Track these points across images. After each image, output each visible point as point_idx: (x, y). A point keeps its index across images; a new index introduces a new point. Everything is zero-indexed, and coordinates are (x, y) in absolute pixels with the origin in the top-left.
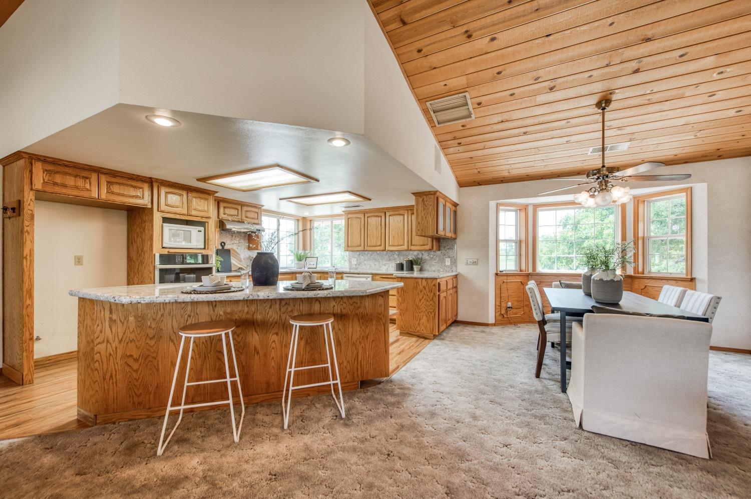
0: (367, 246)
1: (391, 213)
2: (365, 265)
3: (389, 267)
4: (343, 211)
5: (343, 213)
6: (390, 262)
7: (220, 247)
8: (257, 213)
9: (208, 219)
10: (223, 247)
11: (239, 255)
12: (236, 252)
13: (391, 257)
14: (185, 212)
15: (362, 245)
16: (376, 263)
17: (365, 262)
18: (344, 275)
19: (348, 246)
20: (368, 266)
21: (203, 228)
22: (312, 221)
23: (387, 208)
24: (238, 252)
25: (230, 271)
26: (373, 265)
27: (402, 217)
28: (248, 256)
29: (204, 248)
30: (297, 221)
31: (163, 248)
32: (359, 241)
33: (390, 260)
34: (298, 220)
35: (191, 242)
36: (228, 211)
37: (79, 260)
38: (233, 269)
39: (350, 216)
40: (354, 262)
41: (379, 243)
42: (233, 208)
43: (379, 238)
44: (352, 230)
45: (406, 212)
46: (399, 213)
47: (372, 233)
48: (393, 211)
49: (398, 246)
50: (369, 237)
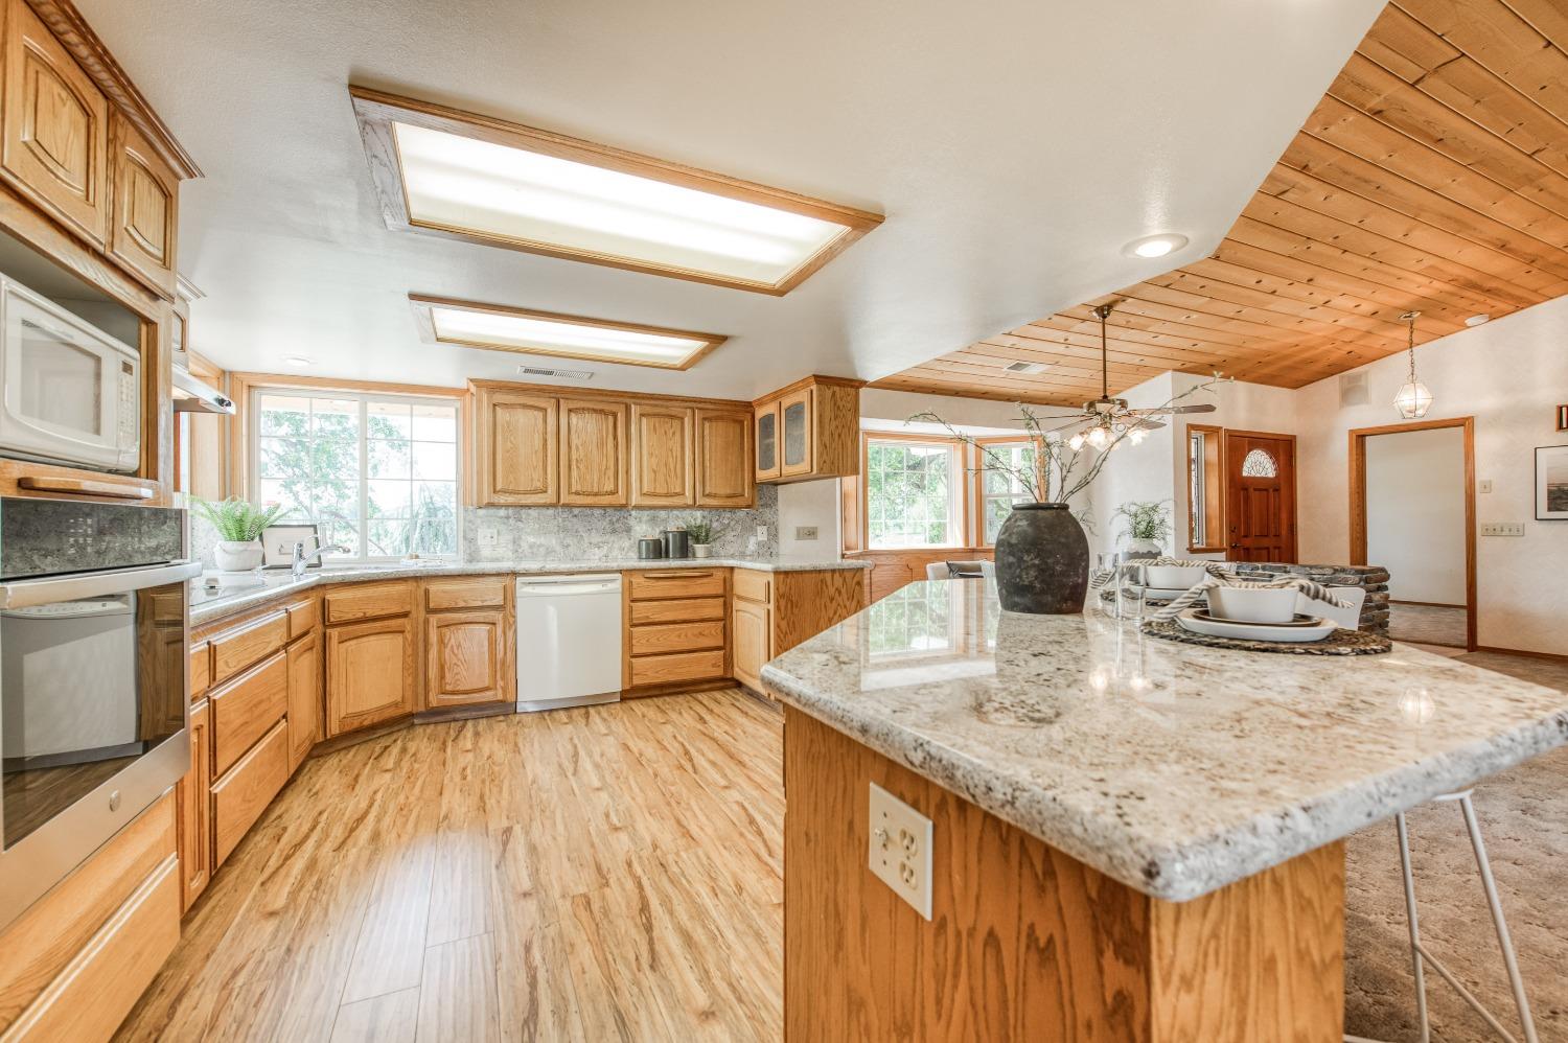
0: (570, 493)
1: (648, 410)
2: (532, 546)
3: (611, 549)
5: (469, 385)
6: (613, 538)
9: (158, 306)
13: (617, 525)
15: (552, 490)
16: (568, 541)
18: (521, 579)
21: (136, 352)
23: (635, 396)
27: (676, 423)
29: (138, 473)
32: (537, 475)
33: (614, 531)
39: (499, 398)
41: (609, 487)
43: (611, 473)
44: (511, 442)
45: (689, 411)
46: (669, 413)
47: (586, 456)
48: (651, 405)
49: (667, 495)
50: (574, 467)
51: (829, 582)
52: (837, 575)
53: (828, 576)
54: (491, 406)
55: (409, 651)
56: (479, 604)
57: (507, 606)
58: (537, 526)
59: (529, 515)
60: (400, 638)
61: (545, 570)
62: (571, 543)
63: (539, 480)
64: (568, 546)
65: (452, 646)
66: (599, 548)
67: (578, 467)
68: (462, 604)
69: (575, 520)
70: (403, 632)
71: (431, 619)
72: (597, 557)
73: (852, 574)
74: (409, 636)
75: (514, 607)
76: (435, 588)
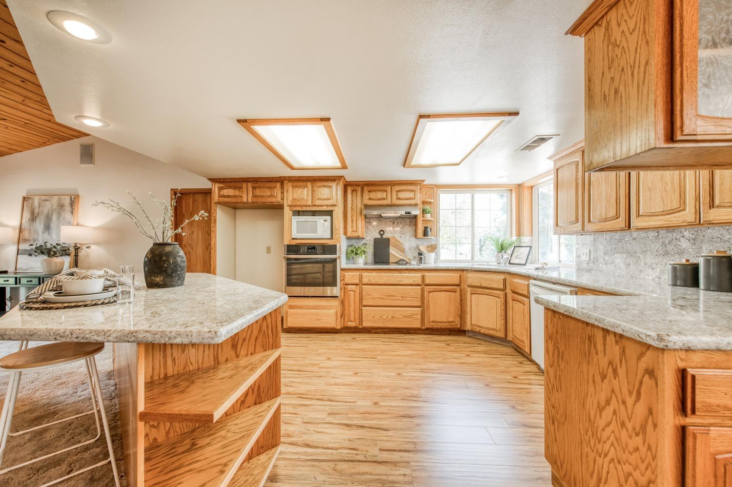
0: (589, 221)
2: (606, 263)
7: (378, 236)
8: (415, 191)
9: (334, 207)
10: (382, 235)
11: (402, 244)
12: (397, 241)
13: (669, 247)
14: (310, 203)
15: (580, 219)
16: (629, 260)
17: (607, 258)
18: (532, 281)
19: (557, 224)
20: (613, 268)
21: (329, 217)
22: (533, 189)
24: (402, 241)
25: (388, 263)
26: (623, 266)
28: (415, 245)
29: (332, 238)
30: (509, 192)
31: (293, 239)
32: (574, 212)
33: (655, 254)
34: (511, 190)
35: (316, 233)
36: (373, 195)
37: (269, 250)
38: (391, 260)
41: (612, 213)
42: (380, 191)
43: (613, 201)
49: (664, 213)
54: (556, 171)
55: (503, 308)
56: (521, 292)
57: (528, 296)
58: (610, 247)
62: (631, 263)
64: (629, 264)
69: (634, 242)
70: (499, 298)
72: (651, 278)
74: (502, 301)
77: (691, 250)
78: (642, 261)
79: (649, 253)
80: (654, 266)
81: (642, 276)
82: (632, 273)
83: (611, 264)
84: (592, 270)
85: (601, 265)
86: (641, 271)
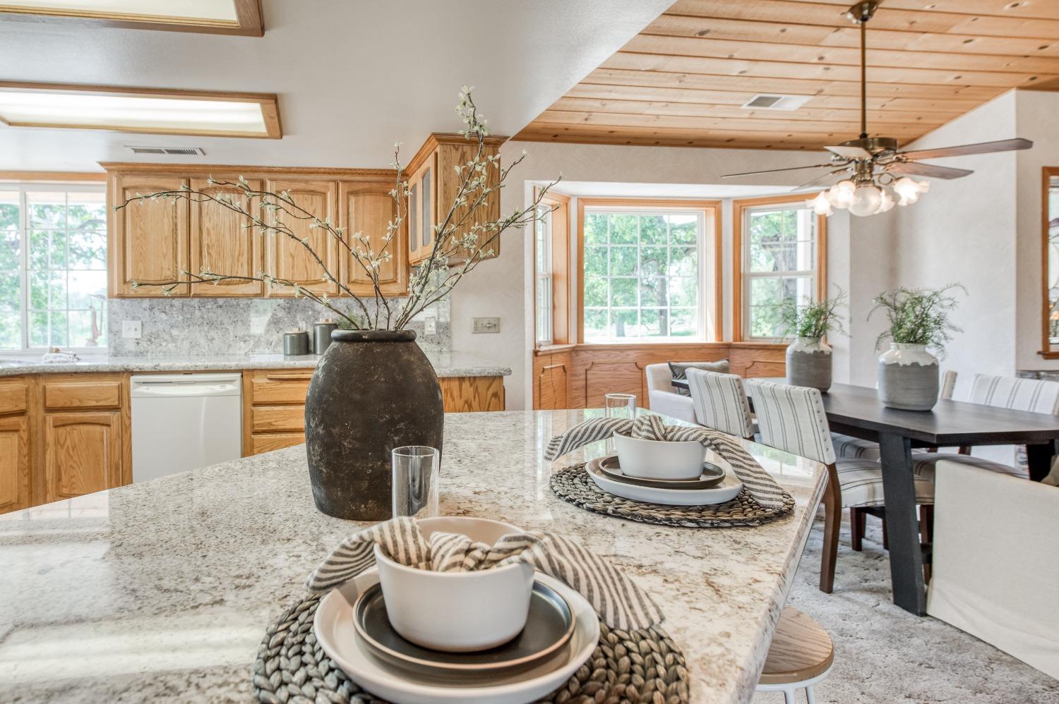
1: (283, 186)
2: (174, 340)
3: (257, 344)
4: (102, 164)
5: (102, 170)
15: (182, 279)
16: (213, 333)
17: (175, 332)
18: (133, 378)
19: (125, 282)
20: (186, 345)
23: (270, 171)
26: (202, 341)
27: (317, 199)
32: (167, 263)
39: (129, 181)
40: (131, 331)
43: (244, 259)
44: (141, 229)
45: (332, 185)
46: (311, 188)
47: (218, 240)
48: (289, 180)
49: (306, 283)
50: (205, 253)
51: (456, 393)
52: (466, 385)
53: (455, 385)
54: (121, 191)
55: (25, 451)
56: (93, 403)
57: (120, 406)
58: (181, 317)
59: (172, 306)
60: (14, 438)
61: (159, 369)
62: (216, 337)
63: (169, 269)
64: (213, 339)
65: (68, 447)
66: (245, 341)
67: (209, 253)
68: (76, 404)
69: (220, 311)
70: (17, 431)
71: (48, 418)
72: (243, 352)
73: (487, 383)
74: (25, 436)
75: (130, 407)
76: (52, 385)
77: (286, 319)
78: (232, 334)
79: (240, 323)
80: (247, 338)
81: (231, 351)
82: (216, 349)
83: (183, 340)
84: (147, 352)
85: (164, 344)
86: (230, 346)
